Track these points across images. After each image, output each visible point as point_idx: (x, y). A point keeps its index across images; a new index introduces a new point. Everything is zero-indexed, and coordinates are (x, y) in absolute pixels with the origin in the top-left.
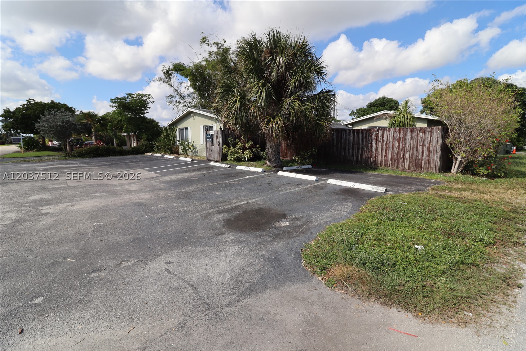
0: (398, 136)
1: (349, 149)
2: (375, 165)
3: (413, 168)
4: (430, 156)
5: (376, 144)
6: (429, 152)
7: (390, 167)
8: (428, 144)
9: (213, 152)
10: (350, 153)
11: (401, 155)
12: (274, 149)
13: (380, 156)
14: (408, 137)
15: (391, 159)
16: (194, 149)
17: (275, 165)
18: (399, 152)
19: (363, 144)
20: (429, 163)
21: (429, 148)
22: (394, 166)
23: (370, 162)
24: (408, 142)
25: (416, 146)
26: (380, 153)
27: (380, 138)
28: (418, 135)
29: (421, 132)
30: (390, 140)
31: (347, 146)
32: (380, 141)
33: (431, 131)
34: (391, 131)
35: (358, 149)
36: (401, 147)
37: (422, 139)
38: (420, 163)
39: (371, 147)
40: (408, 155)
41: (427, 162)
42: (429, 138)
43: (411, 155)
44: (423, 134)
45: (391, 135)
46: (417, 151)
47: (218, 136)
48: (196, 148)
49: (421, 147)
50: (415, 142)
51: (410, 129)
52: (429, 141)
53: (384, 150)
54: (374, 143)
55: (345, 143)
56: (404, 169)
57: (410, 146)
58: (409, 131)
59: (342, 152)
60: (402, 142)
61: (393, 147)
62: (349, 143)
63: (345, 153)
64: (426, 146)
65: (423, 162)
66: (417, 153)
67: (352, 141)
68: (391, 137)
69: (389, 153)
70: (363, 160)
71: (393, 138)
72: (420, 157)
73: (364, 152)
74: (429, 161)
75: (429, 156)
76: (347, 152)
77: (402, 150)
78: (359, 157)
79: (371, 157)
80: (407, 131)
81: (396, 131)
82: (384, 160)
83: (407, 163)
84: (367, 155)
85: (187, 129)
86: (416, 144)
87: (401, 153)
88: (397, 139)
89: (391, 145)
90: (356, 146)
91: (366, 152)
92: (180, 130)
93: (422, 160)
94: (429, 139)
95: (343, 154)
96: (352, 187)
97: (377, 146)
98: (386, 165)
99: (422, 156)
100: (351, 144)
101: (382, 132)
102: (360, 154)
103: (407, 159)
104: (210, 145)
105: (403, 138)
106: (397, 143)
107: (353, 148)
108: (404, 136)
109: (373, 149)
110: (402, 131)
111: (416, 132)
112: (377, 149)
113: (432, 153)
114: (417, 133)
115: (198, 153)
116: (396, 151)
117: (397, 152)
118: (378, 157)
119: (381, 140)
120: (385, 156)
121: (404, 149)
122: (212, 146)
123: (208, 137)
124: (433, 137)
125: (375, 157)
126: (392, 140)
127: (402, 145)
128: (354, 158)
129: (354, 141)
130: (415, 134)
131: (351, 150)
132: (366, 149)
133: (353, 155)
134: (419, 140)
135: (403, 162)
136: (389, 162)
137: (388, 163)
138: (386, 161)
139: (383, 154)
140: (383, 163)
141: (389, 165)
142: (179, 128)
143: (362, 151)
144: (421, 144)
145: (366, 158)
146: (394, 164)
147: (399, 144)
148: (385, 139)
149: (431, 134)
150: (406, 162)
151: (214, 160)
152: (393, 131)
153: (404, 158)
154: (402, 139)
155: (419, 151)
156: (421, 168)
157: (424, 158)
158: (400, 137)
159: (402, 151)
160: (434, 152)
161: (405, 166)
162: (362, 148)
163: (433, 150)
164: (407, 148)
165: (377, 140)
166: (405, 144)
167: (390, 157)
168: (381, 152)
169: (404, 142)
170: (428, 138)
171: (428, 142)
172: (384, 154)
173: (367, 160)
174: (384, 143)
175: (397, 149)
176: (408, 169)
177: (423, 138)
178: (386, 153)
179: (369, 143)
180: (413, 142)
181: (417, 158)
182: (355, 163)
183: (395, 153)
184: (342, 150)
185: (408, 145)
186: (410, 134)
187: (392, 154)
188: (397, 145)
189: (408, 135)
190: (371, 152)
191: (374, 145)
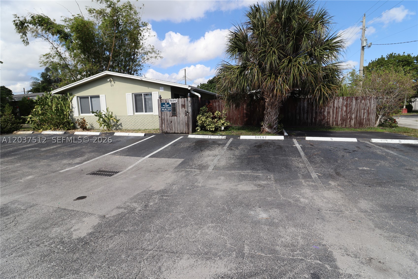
0: (346, 103)
1: (304, 114)
2: (327, 125)
3: (357, 125)
5: (328, 109)
6: (369, 113)
7: (340, 126)
8: (367, 108)
9: (175, 124)
10: (305, 117)
11: (348, 117)
13: (331, 118)
14: (353, 104)
15: (340, 120)
16: (118, 121)
20: (368, 121)
21: (368, 111)
22: (343, 125)
24: (354, 107)
25: (359, 110)
28: (361, 102)
29: (363, 100)
30: (340, 106)
31: (302, 111)
32: (331, 107)
33: (369, 99)
34: (340, 100)
35: (312, 113)
38: (362, 121)
39: (324, 111)
40: (353, 116)
42: (369, 103)
43: (355, 116)
46: (360, 113)
47: (186, 104)
49: (363, 110)
51: (355, 98)
52: (368, 106)
53: (335, 114)
54: (326, 108)
55: (300, 109)
56: (351, 126)
57: (355, 110)
58: (354, 99)
59: (297, 116)
60: (349, 107)
61: (341, 111)
62: (304, 109)
63: (300, 117)
65: (365, 120)
66: (360, 114)
67: (306, 108)
68: (340, 104)
69: (339, 116)
70: (317, 122)
71: (342, 104)
72: (362, 117)
73: (317, 115)
74: (369, 120)
75: (368, 116)
78: (313, 120)
79: (324, 119)
80: (352, 99)
81: (344, 99)
82: (335, 121)
83: (353, 122)
84: (320, 118)
85: (98, 97)
86: (359, 108)
87: (348, 115)
88: (345, 105)
89: (340, 110)
90: (310, 111)
91: (320, 115)
92: (79, 98)
93: (363, 119)
94: (368, 105)
95: (298, 118)
97: (329, 111)
98: (337, 124)
100: (306, 110)
102: (314, 118)
103: (352, 119)
104: (169, 116)
105: (349, 104)
106: (345, 108)
107: (307, 112)
108: (350, 102)
109: (326, 113)
110: (349, 99)
111: (359, 99)
112: (329, 113)
113: (370, 114)
115: (122, 126)
116: (344, 114)
117: (345, 114)
118: (329, 119)
119: (332, 106)
120: (336, 118)
121: (350, 111)
122: (172, 116)
123: (164, 106)
124: (371, 103)
125: (327, 119)
126: (341, 106)
127: (349, 109)
128: (309, 121)
129: (308, 107)
130: (359, 101)
131: (305, 115)
132: (320, 113)
133: (307, 119)
134: (361, 106)
135: (350, 121)
136: (339, 122)
138: (337, 121)
139: (334, 116)
140: (334, 123)
141: (339, 124)
142: (78, 97)
143: (316, 115)
144: (363, 108)
145: (319, 120)
146: (343, 123)
147: (346, 108)
148: (335, 105)
149: (369, 101)
151: (176, 132)
152: (342, 99)
153: (351, 118)
155: (362, 113)
156: (363, 125)
157: (364, 118)
158: (347, 104)
159: (349, 114)
160: (372, 114)
161: (352, 124)
162: (316, 113)
163: (371, 112)
164: (353, 111)
165: (328, 106)
166: (351, 109)
167: (339, 118)
168: (332, 115)
169: (350, 107)
173: (321, 122)
174: (334, 108)
175: (345, 112)
176: (353, 126)
177: (364, 104)
178: (336, 116)
179: (322, 109)
180: (357, 107)
183: (343, 115)
184: (297, 115)
185: (353, 109)
186: (355, 101)
187: (341, 116)
188: (345, 110)
189: (353, 102)
190: (324, 115)
191: (326, 110)
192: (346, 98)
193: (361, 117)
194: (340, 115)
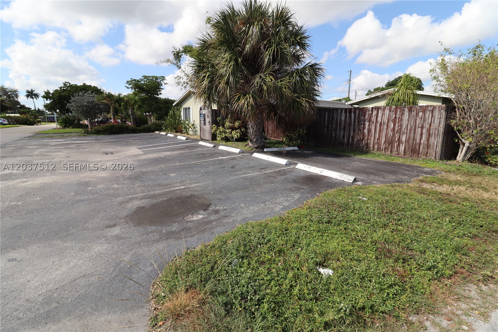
0: (394, 116)
1: (340, 131)
2: (367, 148)
3: (409, 153)
4: (430, 139)
5: (369, 125)
6: (429, 134)
7: (383, 152)
8: (428, 126)
9: (205, 132)
10: (341, 135)
11: (396, 138)
12: (255, 129)
13: (372, 139)
14: (405, 118)
15: (385, 142)
17: (256, 146)
18: (394, 134)
19: (354, 125)
20: (428, 148)
21: (429, 130)
22: (388, 151)
23: (361, 145)
24: (405, 123)
25: (413, 128)
26: (373, 136)
27: (374, 119)
28: (417, 114)
29: (421, 112)
30: (385, 121)
31: (338, 127)
32: (373, 122)
33: (433, 111)
34: (386, 111)
35: (350, 130)
36: (396, 129)
37: (421, 120)
38: (417, 148)
39: (364, 128)
40: (404, 139)
41: (426, 147)
43: (407, 138)
44: (423, 113)
45: (385, 115)
46: (414, 133)
47: (209, 116)
48: (196, 127)
49: (420, 129)
50: (413, 123)
51: (408, 108)
52: (430, 122)
53: (378, 132)
54: (367, 124)
55: (336, 124)
56: (398, 154)
57: (407, 128)
58: (406, 110)
59: (333, 133)
60: (398, 123)
61: (387, 128)
62: (340, 124)
63: (336, 134)
64: (426, 128)
65: (422, 146)
66: (414, 136)
67: (343, 122)
68: (385, 118)
69: (383, 136)
70: (355, 143)
71: (388, 119)
72: (418, 141)
73: (355, 134)
74: (428, 146)
75: (428, 140)
76: (338, 133)
77: (397, 132)
78: (351, 140)
79: (363, 139)
80: (404, 110)
81: (392, 110)
82: (377, 143)
83: (402, 148)
84: (359, 137)
85: (189, 108)
86: (414, 125)
87: (397, 136)
88: (393, 120)
89: (385, 127)
90: (347, 127)
91: (358, 133)
92: (184, 109)
93: (420, 144)
94: (430, 120)
95: (334, 135)
96: (319, 173)
97: (370, 128)
98: (379, 149)
99: (421, 139)
100: (343, 125)
101: (376, 111)
102: (352, 136)
103: (402, 143)
105: (399, 118)
106: (392, 124)
107: (344, 129)
108: (400, 115)
109: (366, 131)
110: (399, 111)
111: (415, 111)
112: (369, 131)
113: (432, 136)
114: (416, 113)
116: (390, 133)
117: (392, 135)
118: (370, 140)
119: (375, 121)
120: (378, 139)
121: (400, 131)
122: (204, 125)
123: (201, 116)
124: (435, 118)
125: (368, 140)
126: (387, 121)
127: (398, 127)
128: (345, 140)
129: (345, 121)
130: (414, 113)
131: (342, 132)
132: (359, 130)
133: (344, 137)
134: (417, 121)
135: (398, 146)
136: (383, 146)
137: (381, 147)
138: (379, 144)
140: (376, 146)
141: (382, 149)
143: (354, 132)
144: (420, 126)
145: (357, 140)
146: (388, 148)
147: (394, 125)
148: (379, 119)
149: (432, 114)
150: (401, 146)
151: (206, 139)
152: (388, 111)
153: (399, 141)
154: (398, 120)
155: (417, 133)
156: (419, 154)
157: (422, 142)
158: (396, 117)
159: (398, 134)
160: (434, 136)
161: (400, 151)
162: (354, 129)
163: (434, 133)
164: (404, 130)
165: (370, 121)
166: (401, 126)
167: (383, 140)
168: (374, 134)
169: (400, 123)
170: (429, 118)
171: (428, 123)
172: (377, 137)
173: (359, 143)
174: (377, 124)
175: (391, 131)
176: (403, 154)
177: (423, 119)
178: (379, 136)
179: (361, 124)
180: (411, 123)
181: (415, 141)
182: (346, 146)
183: (389, 135)
184: (333, 131)
185: (404, 127)
186: (408, 114)
187: (386, 137)
188: (392, 127)
189: (405, 115)
190: (363, 134)
191: (367, 126)
192: (394, 109)
193: (416, 141)
194: (384, 134)
